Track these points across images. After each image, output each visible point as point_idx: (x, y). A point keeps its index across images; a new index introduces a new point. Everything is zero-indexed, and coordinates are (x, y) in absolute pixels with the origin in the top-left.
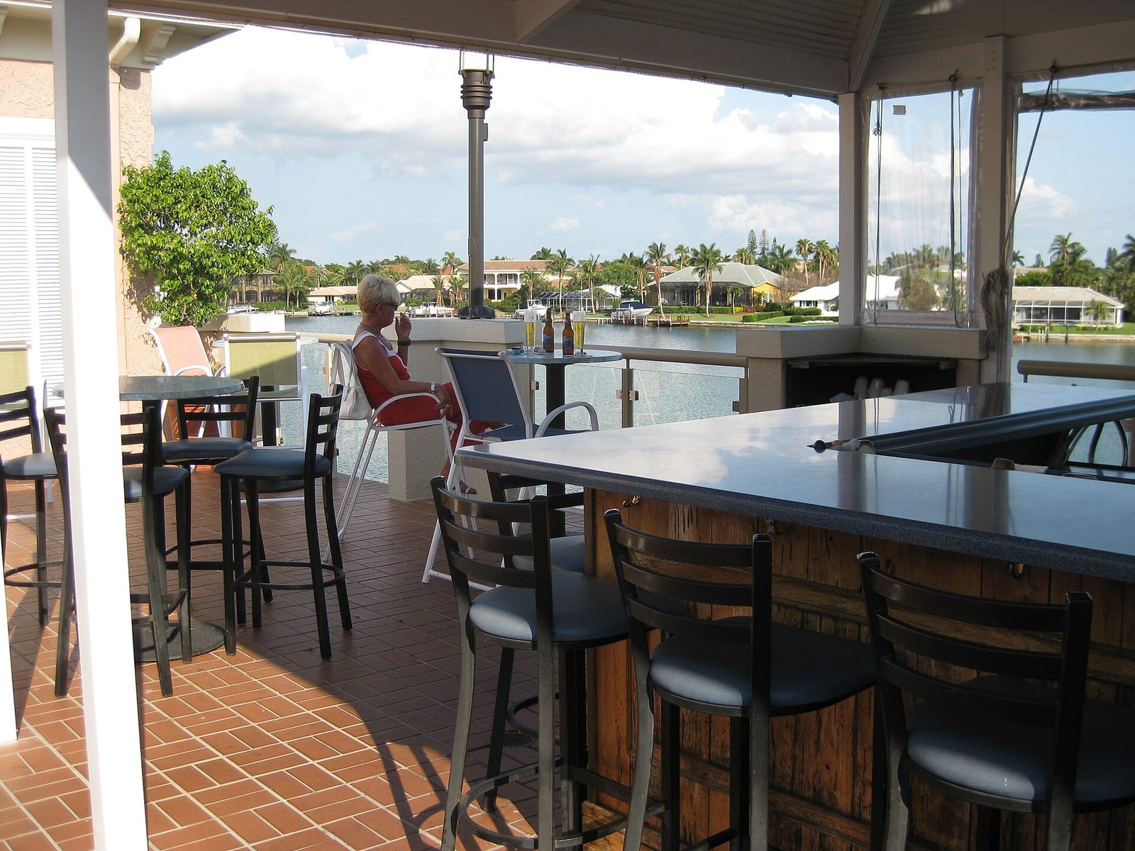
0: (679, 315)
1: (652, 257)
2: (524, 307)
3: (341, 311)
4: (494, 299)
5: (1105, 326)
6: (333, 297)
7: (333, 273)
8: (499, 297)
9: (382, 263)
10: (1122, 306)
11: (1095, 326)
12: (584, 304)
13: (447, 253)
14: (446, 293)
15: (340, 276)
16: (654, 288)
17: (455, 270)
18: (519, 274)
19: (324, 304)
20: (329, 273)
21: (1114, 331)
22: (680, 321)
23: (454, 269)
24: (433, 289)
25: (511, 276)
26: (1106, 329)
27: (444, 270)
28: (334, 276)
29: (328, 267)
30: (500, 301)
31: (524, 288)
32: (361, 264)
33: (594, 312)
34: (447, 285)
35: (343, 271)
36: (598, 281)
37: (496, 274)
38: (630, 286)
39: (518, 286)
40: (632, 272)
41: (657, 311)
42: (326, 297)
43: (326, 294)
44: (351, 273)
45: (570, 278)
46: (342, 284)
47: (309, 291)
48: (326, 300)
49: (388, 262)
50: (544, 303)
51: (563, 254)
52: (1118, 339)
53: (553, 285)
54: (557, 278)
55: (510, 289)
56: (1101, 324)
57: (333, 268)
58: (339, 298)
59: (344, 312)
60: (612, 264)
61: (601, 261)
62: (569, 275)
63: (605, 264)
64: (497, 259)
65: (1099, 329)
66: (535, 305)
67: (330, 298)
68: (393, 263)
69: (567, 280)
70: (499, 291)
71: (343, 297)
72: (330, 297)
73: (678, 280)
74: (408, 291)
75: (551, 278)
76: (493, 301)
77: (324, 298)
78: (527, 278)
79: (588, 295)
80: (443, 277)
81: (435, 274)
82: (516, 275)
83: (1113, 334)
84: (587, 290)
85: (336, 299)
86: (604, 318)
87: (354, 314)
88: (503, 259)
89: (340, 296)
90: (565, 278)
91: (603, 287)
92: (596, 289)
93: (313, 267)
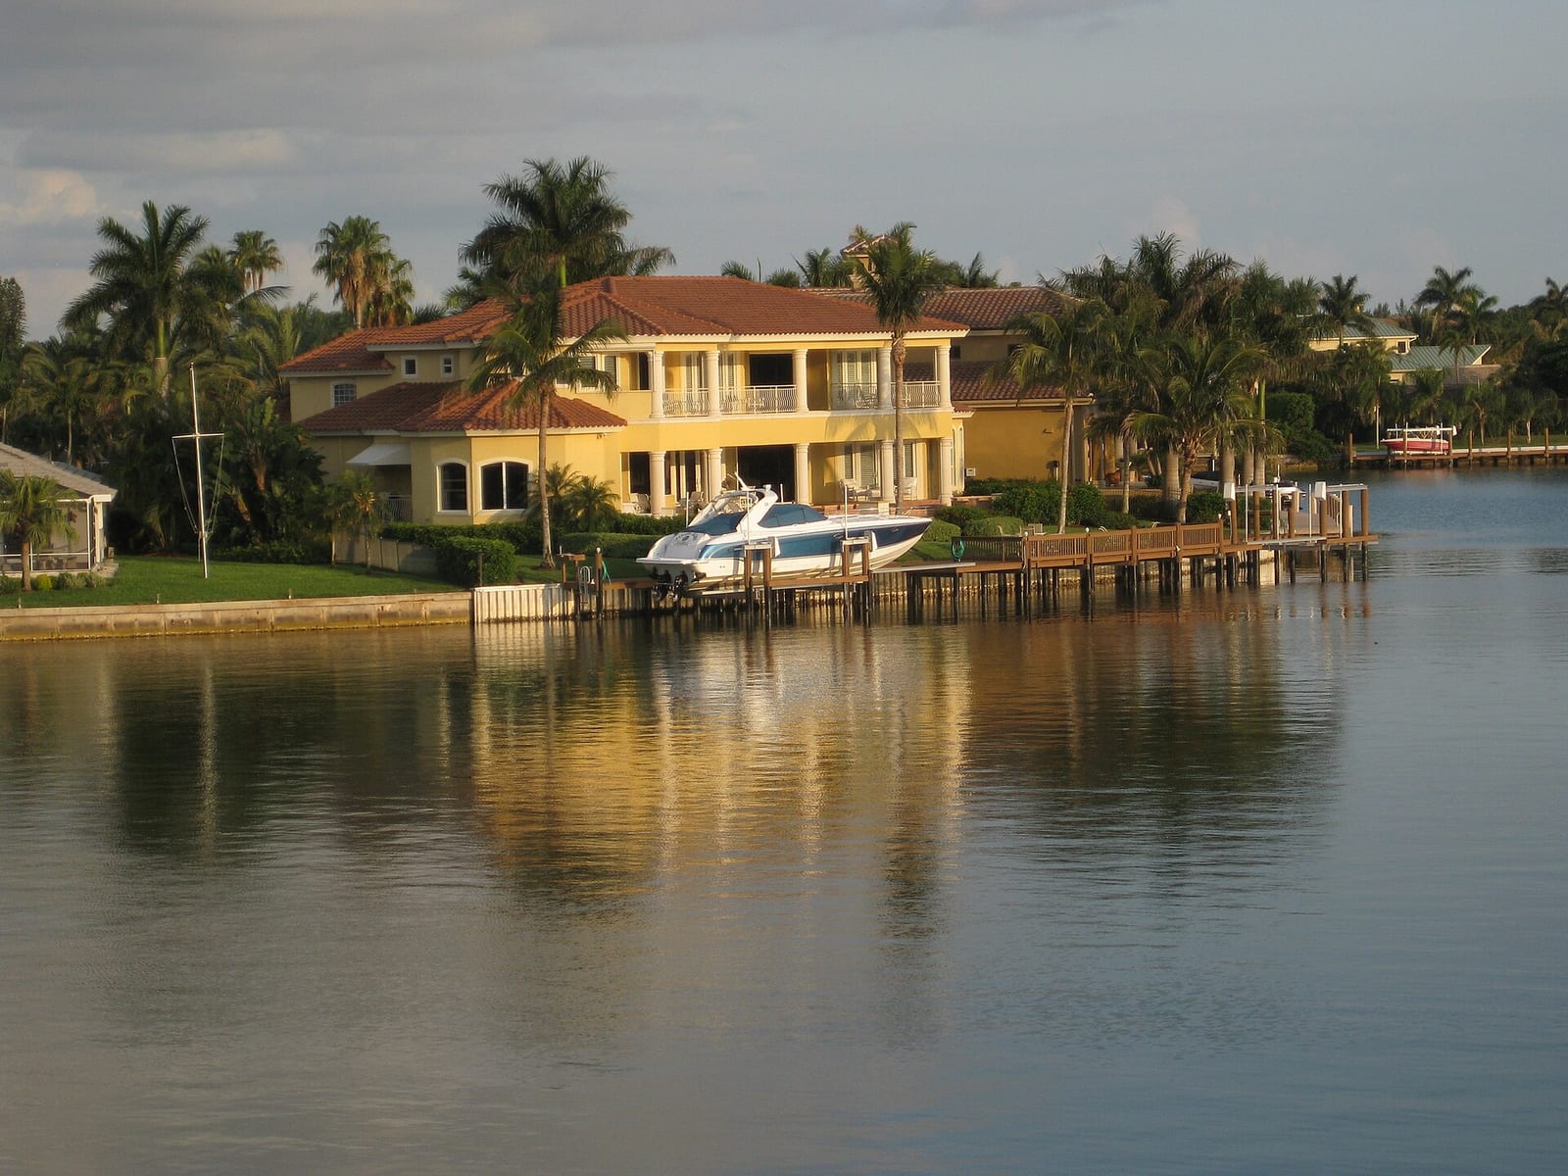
5: (55, 574)
10: (104, 496)
11: (19, 575)
21: (90, 593)
26: (59, 584)
52: (111, 621)
56: (37, 567)
65: (35, 585)
83: (88, 603)
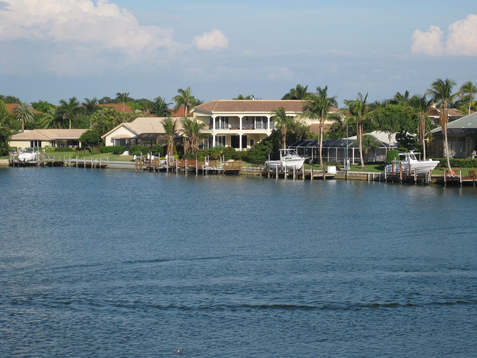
0: (471, 169)
1: (438, 96)
2: (276, 157)
3: (50, 160)
4: (238, 147)
6: (40, 142)
7: (40, 113)
8: (244, 146)
9: (101, 102)
12: (350, 156)
13: (180, 91)
14: (179, 140)
15: (49, 116)
16: (439, 136)
17: (191, 112)
18: (269, 116)
19: (29, 151)
20: (36, 112)
22: (472, 177)
23: (189, 110)
24: (163, 134)
25: (259, 119)
27: (176, 110)
28: (42, 116)
29: (35, 106)
30: (245, 149)
31: (275, 134)
32: (75, 102)
33: (363, 165)
34: (180, 128)
35: (53, 111)
36: (368, 127)
37: (241, 116)
38: (408, 133)
39: (268, 132)
40: (410, 116)
41: (442, 165)
42: (32, 142)
43: (32, 138)
44: (63, 113)
45: (331, 122)
46: (51, 126)
47: (10, 134)
48: (32, 146)
49: (108, 101)
50: (301, 154)
51: (323, 93)
53: (311, 131)
54: (317, 122)
55: (257, 136)
57: (42, 107)
58: (48, 144)
59: (53, 160)
60: (384, 105)
61: (369, 101)
62: (332, 117)
63: (373, 106)
64: (241, 98)
66: (289, 156)
67: (36, 144)
68: (115, 101)
69: (328, 125)
70: (245, 137)
71: (53, 142)
72: (36, 141)
73: (469, 125)
74: (132, 136)
75: (309, 122)
76: (237, 150)
77: (29, 143)
78: (279, 121)
79: (356, 144)
80: (174, 119)
81: (165, 116)
82: (265, 119)
84: (355, 138)
85: (44, 144)
86: (375, 173)
87: (66, 163)
88: (248, 98)
89: (49, 141)
90: (326, 122)
91: (374, 133)
92: (365, 137)
93: (16, 105)
